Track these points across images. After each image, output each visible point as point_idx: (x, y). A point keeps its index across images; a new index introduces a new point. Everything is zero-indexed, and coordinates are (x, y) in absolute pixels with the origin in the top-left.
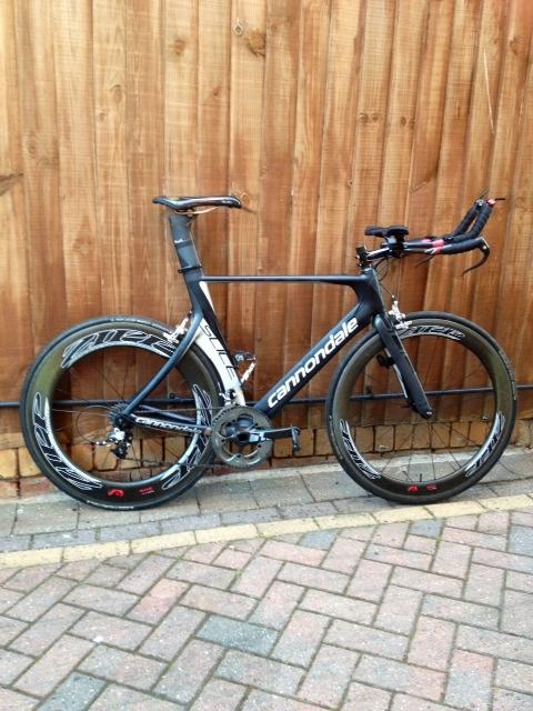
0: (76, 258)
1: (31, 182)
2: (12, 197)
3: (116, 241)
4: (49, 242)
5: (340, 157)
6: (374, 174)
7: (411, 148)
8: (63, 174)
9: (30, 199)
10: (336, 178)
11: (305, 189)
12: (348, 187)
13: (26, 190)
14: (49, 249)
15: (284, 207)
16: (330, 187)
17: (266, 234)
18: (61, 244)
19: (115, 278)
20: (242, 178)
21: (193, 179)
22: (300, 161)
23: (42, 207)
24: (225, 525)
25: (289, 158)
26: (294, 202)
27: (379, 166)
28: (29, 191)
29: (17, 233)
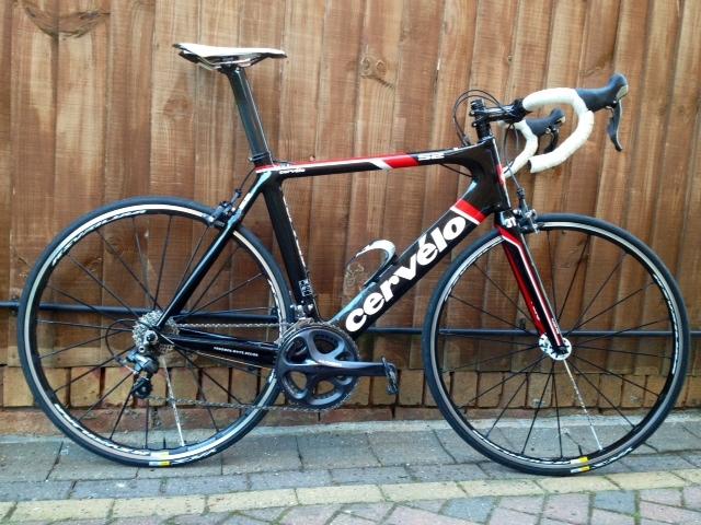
0: (167, 124)
1: (118, 23)
2: (93, 39)
3: (218, 107)
4: (134, 101)
5: (498, 27)
6: (539, 51)
7: (583, 24)
8: (159, 17)
9: (115, 45)
10: (492, 51)
11: (454, 61)
12: (507, 64)
13: (112, 32)
14: (134, 109)
15: (427, 83)
16: (485, 61)
17: (403, 114)
18: (149, 105)
19: (213, 155)
20: (379, 42)
21: (318, 38)
22: (450, 26)
23: (129, 56)
24: (338, 484)
25: (437, 21)
26: (441, 76)
27: (545, 42)
28: (115, 35)
29: (95, 87)
